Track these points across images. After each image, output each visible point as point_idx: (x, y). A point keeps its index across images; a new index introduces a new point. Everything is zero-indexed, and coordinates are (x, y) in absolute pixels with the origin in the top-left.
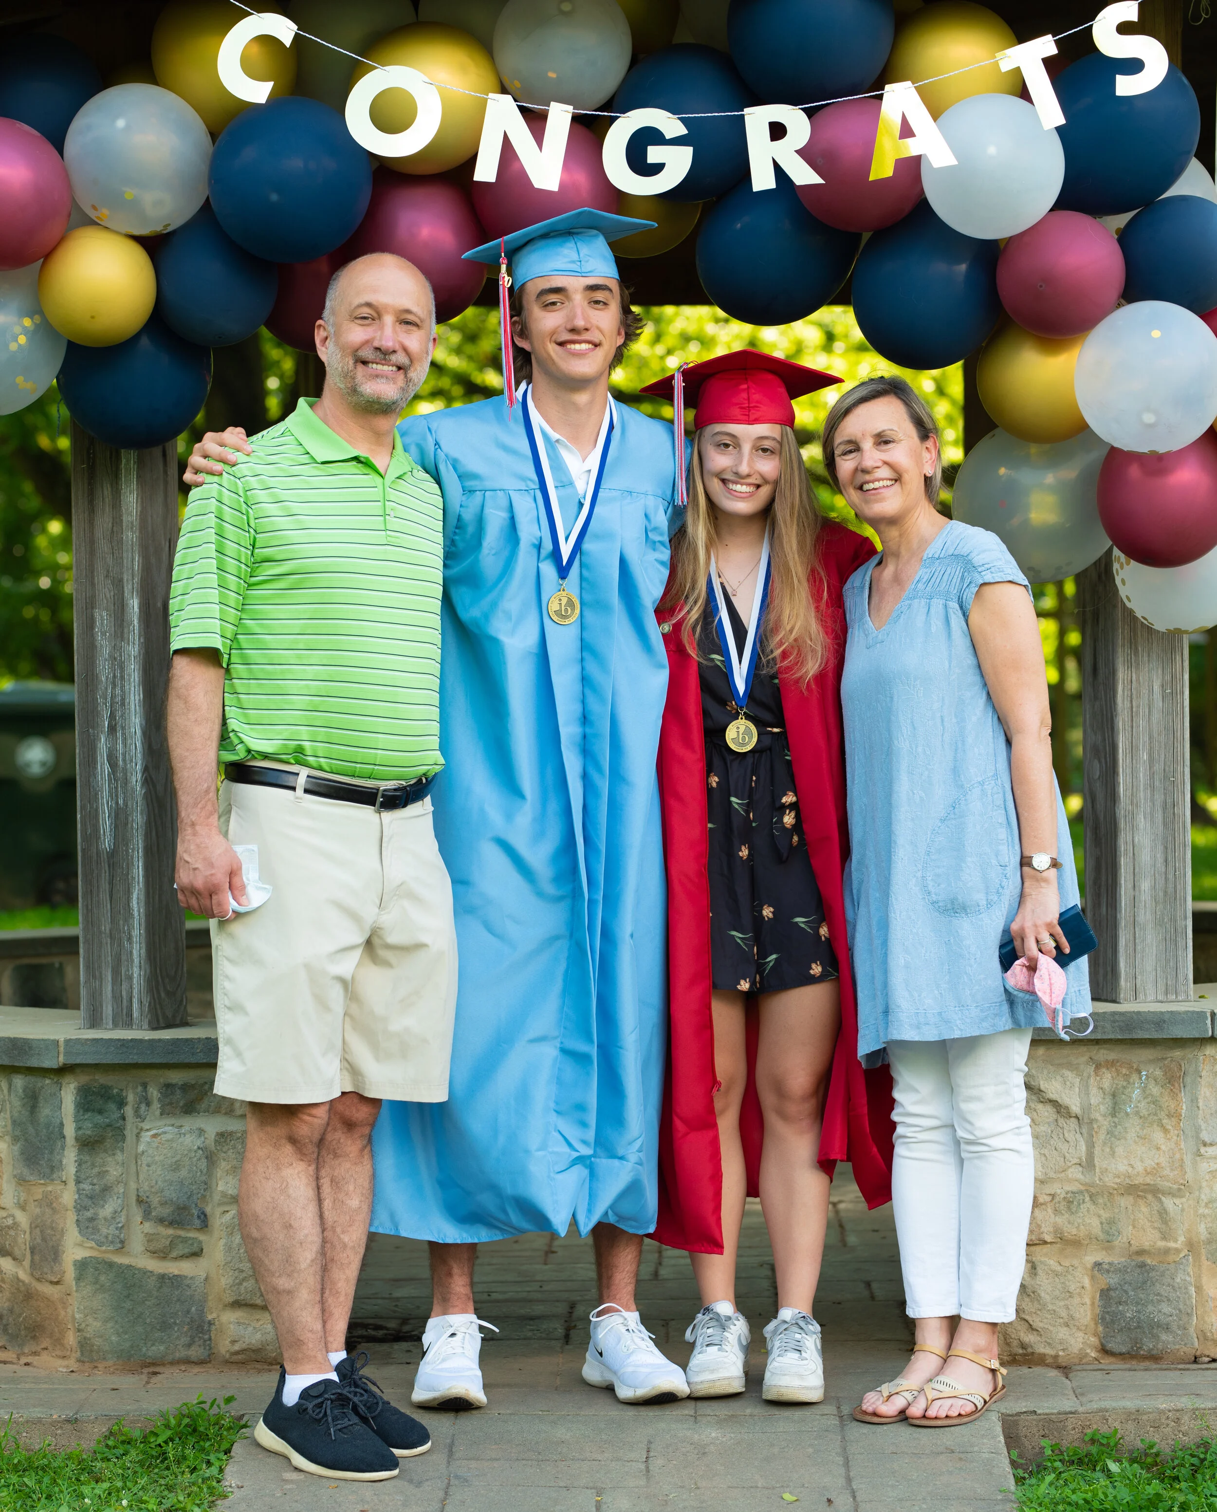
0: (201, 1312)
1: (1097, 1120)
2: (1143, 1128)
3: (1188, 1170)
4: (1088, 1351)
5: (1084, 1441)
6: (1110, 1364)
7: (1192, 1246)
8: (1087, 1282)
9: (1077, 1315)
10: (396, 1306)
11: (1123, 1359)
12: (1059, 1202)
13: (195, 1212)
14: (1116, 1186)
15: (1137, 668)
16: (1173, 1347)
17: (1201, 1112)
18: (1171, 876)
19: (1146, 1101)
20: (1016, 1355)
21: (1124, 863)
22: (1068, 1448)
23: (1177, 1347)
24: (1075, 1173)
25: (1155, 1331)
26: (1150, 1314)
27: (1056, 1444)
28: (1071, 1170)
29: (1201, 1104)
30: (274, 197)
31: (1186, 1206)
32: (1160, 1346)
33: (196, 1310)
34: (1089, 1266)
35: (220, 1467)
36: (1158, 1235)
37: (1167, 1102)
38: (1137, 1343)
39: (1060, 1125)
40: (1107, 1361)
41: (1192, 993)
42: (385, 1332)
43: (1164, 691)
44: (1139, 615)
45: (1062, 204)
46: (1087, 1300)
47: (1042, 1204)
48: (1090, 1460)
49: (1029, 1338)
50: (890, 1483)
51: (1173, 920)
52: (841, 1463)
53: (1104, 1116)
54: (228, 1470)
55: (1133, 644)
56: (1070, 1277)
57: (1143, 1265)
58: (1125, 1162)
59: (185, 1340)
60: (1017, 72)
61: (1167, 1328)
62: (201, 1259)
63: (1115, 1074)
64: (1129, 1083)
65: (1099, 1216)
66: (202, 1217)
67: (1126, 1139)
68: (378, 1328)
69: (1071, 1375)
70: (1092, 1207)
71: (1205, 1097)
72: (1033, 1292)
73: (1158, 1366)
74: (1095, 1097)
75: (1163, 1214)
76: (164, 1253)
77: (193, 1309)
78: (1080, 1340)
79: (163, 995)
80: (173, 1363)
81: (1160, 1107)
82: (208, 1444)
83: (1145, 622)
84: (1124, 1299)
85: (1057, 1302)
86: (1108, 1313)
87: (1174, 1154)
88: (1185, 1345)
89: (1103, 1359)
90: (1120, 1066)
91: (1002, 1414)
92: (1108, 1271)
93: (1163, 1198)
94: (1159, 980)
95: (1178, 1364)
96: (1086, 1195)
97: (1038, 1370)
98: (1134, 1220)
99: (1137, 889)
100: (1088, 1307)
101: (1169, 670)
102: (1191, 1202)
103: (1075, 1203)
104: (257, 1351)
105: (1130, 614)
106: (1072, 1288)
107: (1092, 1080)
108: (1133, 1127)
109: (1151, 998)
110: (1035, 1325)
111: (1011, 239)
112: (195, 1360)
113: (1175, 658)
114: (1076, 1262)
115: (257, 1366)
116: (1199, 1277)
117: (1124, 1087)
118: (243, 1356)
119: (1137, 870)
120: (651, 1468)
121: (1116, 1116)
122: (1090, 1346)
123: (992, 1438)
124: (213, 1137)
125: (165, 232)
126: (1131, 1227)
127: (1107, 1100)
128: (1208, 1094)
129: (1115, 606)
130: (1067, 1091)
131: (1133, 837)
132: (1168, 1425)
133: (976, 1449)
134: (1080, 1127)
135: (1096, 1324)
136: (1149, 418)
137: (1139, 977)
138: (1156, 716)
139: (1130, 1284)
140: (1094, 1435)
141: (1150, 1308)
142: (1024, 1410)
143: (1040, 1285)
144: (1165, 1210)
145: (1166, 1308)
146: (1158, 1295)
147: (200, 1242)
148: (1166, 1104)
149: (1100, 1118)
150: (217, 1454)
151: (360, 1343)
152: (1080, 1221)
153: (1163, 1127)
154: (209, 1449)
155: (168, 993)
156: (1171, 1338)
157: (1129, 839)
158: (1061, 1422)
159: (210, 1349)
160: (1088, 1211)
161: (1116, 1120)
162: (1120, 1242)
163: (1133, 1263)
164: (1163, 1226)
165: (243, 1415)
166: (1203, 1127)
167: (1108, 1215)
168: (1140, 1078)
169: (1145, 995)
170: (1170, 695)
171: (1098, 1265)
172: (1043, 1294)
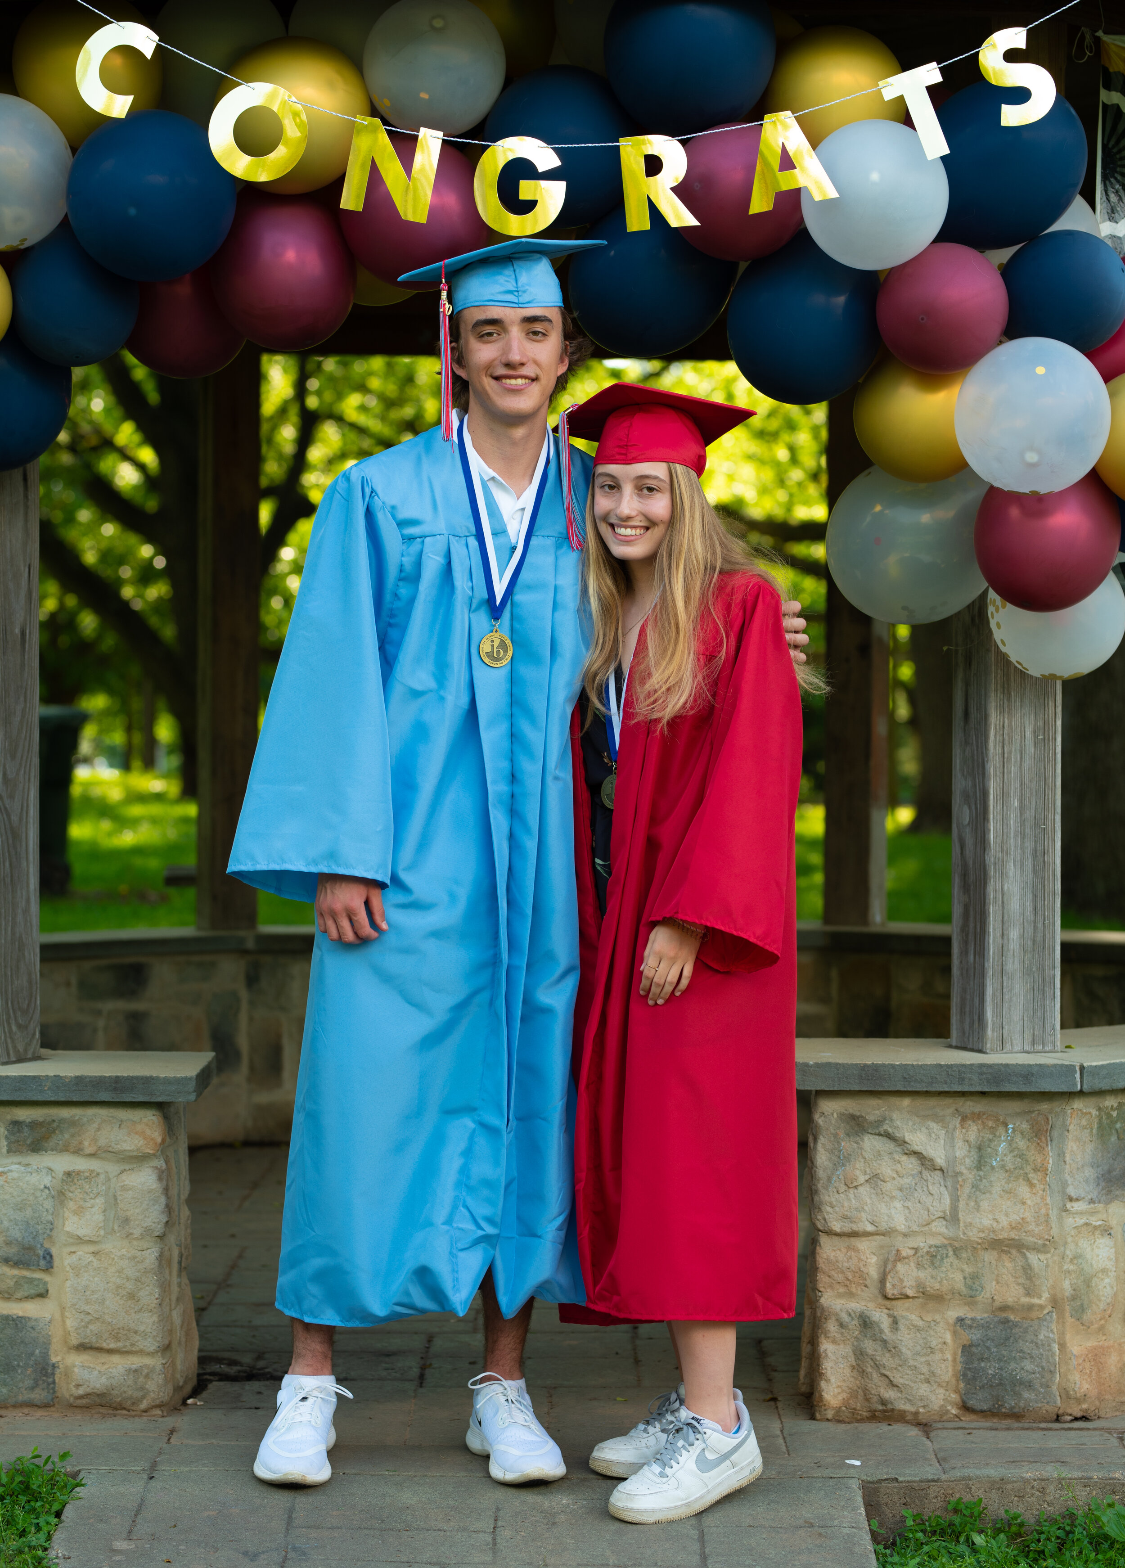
0: (45, 1355)
1: (961, 1174)
2: (1008, 1183)
3: (1054, 1226)
4: (949, 1408)
5: (946, 1509)
6: (971, 1421)
7: (1055, 1302)
8: (948, 1337)
9: (938, 1372)
10: (254, 1336)
11: (985, 1417)
12: (922, 1256)
13: (41, 1252)
14: (980, 1241)
15: (1010, 713)
16: (1035, 1405)
17: (1067, 1166)
18: (1040, 925)
19: (1012, 1154)
20: (875, 1411)
21: (993, 910)
22: (930, 1517)
23: (1039, 1405)
24: (939, 1227)
25: (1017, 1389)
26: (1012, 1371)
27: (918, 1514)
28: (934, 1224)
29: (1067, 1159)
30: (132, 211)
31: (1050, 1261)
32: (1022, 1404)
33: (40, 1353)
34: (951, 1321)
35: (49, 1533)
36: (1021, 1291)
37: (1033, 1155)
38: (998, 1400)
39: (925, 1178)
40: (968, 1418)
41: (1058, 1043)
42: (239, 1368)
43: (1036, 737)
44: (1013, 659)
45: (944, 236)
46: (949, 1356)
47: (904, 1258)
48: (953, 1531)
49: (890, 1394)
50: (747, 1563)
51: (1041, 969)
52: (696, 1537)
53: (969, 1169)
54: (57, 1536)
55: (1006, 690)
56: (932, 1333)
57: (1006, 1321)
58: (990, 1216)
59: (29, 1382)
60: (900, 101)
61: (1029, 1386)
62: (46, 1300)
63: (981, 1127)
64: (995, 1136)
65: (963, 1271)
66: (48, 1257)
67: (990, 1193)
68: (232, 1363)
69: (932, 1435)
70: (956, 1262)
71: (1072, 1151)
72: (894, 1348)
73: (1020, 1425)
74: (961, 1150)
75: (1027, 1269)
76: (9, 1294)
77: (37, 1351)
78: (941, 1397)
79: (14, 1028)
80: (16, 1406)
81: (1027, 1161)
82: (39, 1504)
83: (1020, 667)
84: (986, 1356)
85: (918, 1357)
86: (969, 1369)
87: (1040, 1209)
88: (1048, 1403)
89: (964, 1416)
90: (987, 1118)
91: (862, 1481)
92: (970, 1327)
93: (1028, 1254)
94: (1026, 1029)
95: (1040, 1422)
96: (950, 1249)
97: (898, 1427)
98: (998, 1275)
99: (1005, 937)
100: (950, 1363)
101: (1042, 716)
102: (1055, 1258)
103: (938, 1257)
104: (101, 1395)
105: (1004, 660)
106: (934, 1344)
107: (958, 1132)
108: (998, 1182)
109: (1017, 1048)
110: (895, 1381)
111: (892, 271)
112: (38, 1403)
113: (1048, 704)
114: (938, 1317)
115: (101, 1411)
116: (1062, 1334)
117: (990, 1140)
118: (87, 1400)
119: (1005, 918)
120: (498, 1541)
121: (981, 1170)
122: (951, 1403)
123: (853, 1510)
124: (61, 1176)
125: (22, 247)
126: (994, 1283)
127: (973, 1153)
128: (1075, 1148)
129: (988, 651)
130: (932, 1143)
131: (1002, 885)
132: (1032, 1495)
133: (836, 1522)
134: (944, 1180)
135: (957, 1381)
136: (1032, 457)
137: (1006, 1027)
138: (1028, 763)
139: (993, 1340)
140: (958, 1503)
141: (1013, 1365)
142: (885, 1477)
143: (901, 1340)
144: (1029, 1266)
145: (1028, 1365)
146: (1022, 1351)
147: (46, 1283)
148: (1033, 1158)
149: (965, 1171)
150: (46, 1517)
151: (211, 1381)
152: (943, 1275)
153: (1028, 1180)
154: (39, 1510)
155: (19, 1026)
156: (1033, 1396)
157: (999, 886)
158: (923, 1490)
159: (54, 1392)
160: (951, 1265)
161: (981, 1173)
162: (983, 1297)
163: (996, 1319)
164: (1028, 1282)
165: (79, 1471)
166: (1069, 1182)
167: (971, 1270)
168: (1007, 1131)
169: (1012, 1045)
170: (1042, 742)
171: (960, 1320)
172: (904, 1350)
